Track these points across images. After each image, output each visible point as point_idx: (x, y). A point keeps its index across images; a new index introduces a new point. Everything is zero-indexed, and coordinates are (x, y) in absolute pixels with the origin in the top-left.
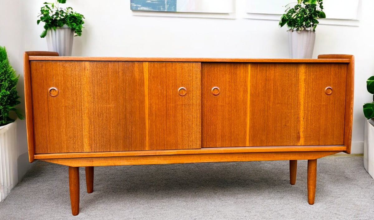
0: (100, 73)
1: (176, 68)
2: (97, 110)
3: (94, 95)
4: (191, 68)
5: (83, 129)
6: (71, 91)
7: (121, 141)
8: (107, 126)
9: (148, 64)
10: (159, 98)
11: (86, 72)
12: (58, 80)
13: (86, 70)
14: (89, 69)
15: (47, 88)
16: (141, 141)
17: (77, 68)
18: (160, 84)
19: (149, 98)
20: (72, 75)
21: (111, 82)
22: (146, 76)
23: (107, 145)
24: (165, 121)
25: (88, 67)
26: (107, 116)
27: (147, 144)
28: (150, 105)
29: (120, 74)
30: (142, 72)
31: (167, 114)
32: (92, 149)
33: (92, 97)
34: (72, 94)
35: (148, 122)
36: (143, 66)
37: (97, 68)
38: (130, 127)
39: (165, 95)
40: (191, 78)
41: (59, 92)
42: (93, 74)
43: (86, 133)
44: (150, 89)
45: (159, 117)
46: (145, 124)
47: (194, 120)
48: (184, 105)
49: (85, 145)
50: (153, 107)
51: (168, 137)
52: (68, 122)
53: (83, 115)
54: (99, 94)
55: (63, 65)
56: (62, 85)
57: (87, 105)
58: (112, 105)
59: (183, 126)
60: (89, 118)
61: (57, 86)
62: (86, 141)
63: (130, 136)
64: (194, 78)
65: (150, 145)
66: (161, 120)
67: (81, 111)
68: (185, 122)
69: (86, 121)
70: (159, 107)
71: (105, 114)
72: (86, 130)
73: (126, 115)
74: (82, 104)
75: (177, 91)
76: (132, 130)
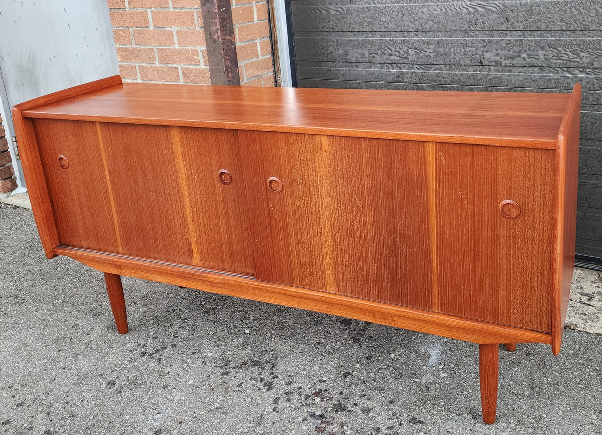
0: (347, 159)
1: (496, 159)
2: (344, 224)
3: (338, 197)
4: (532, 160)
5: (324, 254)
6: (301, 186)
7: (387, 284)
8: (362, 255)
9: (435, 146)
10: (458, 217)
11: (324, 154)
12: (281, 164)
13: (323, 150)
14: (327, 149)
15: (265, 177)
16: (425, 293)
17: (308, 146)
18: (460, 188)
19: (437, 214)
20: (302, 158)
21: (367, 176)
22: (432, 170)
23: (362, 288)
24: (472, 264)
25: (326, 146)
26: (361, 237)
27: (436, 301)
28: (441, 227)
29: (382, 162)
30: (423, 161)
31: (474, 250)
32: (339, 289)
33: (335, 199)
34: (303, 191)
35: (437, 260)
36: (424, 149)
37: (341, 148)
38: (403, 262)
39: (471, 212)
40: (531, 183)
41: (284, 185)
42: (336, 160)
43: (328, 260)
44: (439, 197)
45: (458, 255)
46: (430, 262)
47: (535, 271)
48: (514, 237)
49: (328, 281)
50: (446, 234)
51: (477, 296)
52: (300, 237)
53: (322, 230)
54: (346, 195)
55: (286, 141)
56: (286, 175)
57: (327, 213)
58: (369, 219)
59: (510, 281)
60: (333, 236)
61: (280, 176)
62: (329, 274)
63: (404, 280)
64: (538, 182)
65: (442, 305)
66: (463, 260)
67: (318, 222)
68: (514, 273)
69: (328, 240)
70: (458, 235)
71: (358, 233)
72: (328, 257)
73: (394, 239)
74: (321, 211)
75: (498, 206)
76: (406, 270)
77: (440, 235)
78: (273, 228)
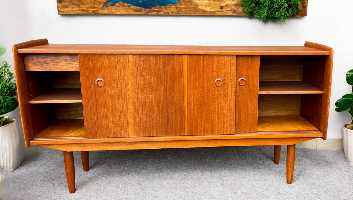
0: (143, 66)
1: (213, 61)
2: (140, 100)
3: (138, 86)
4: (227, 60)
5: (129, 117)
6: (116, 82)
7: (163, 127)
8: (150, 114)
9: (187, 57)
10: (197, 89)
11: (130, 64)
12: (104, 71)
13: (130, 62)
14: (132, 61)
15: (94, 79)
16: (181, 127)
17: (121, 60)
18: (198, 75)
19: (188, 89)
20: (117, 67)
21: (153, 74)
22: (185, 68)
23: (150, 131)
24: (203, 109)
25: (132, 60)
26: (150, 105)
27: (186, 130)
28: (189, 95)
29: (161, 66)
30: (181, 64)
31: (204, 103)
32: (137, 134)
33: (136, 87)
34: (117, 85)
35: (187, 110)
36: (182, 59)
37: (140, 60)
38: (171, 114)
39: (203, 86)
40: (227, 70)
41: (106, 82)
42: (137, 67)
43: (131, 120)
44: (189, 81)
45: (197, 107)
46: (184, 112)
47: (228, 109)
48: (220, 95)
49: (130, 131)
50: (191, 97)
51: (205, 124)
52: (114, 110)
53: (128, 104)
54: (142, 85)
55: (108, 58)
56: (108, 77)
57: (131, 95)
58: (154, 95)
59: (219, 114)
60: (134, 106)
61: (103, 78)
62: (131, 127)
63: (171, 123)
64: (230, 70)
65: (189, 131)
66: (199, 108)
67: (126, 100)
68: (220, 111)
69: (131, 109)
70: (197, 97)
71: (148, 103)
72: (131, 118)
73: (167, 104)
74: (127, 94)
75: (213, 82)
76: (172, 118)
77: (189, 98)
78: (98, 107)
